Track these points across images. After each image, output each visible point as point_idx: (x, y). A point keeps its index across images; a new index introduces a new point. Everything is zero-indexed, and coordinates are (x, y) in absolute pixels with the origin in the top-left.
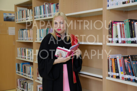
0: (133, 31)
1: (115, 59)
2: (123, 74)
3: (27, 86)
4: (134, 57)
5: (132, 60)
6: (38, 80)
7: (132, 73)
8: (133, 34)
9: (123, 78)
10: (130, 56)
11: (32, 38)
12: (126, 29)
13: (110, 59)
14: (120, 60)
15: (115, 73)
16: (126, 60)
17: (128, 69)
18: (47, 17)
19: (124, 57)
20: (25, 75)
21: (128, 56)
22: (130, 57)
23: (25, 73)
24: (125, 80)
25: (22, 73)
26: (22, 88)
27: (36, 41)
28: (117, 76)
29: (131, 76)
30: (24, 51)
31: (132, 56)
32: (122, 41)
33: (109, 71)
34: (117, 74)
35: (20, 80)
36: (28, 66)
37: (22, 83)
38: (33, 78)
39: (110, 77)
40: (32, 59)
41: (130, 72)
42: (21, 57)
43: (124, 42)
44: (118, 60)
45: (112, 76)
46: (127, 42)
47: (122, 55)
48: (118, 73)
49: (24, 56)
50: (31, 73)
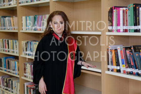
0: (138, 18)
1: (115, 50)
2: (125, 67)
3: (12, 84)
4: (137, 48)
5: (135, 51)
6: (25, 76)
7: (134, 65)
8: (137, 22)
9: (124, 72)
10: (133, 46)
11: (16, 27)
12: (129, 16)
13: (109, 51)
14: (121, 51)
15: (115, 66)
16: (128, 51)
17: (130, 62)
18: (34, 2)
19: (126, 48)
20: (9, 72)
21: (130, 46)
22: (132, 48)
23: (9, 68)
24: (127, 74)
25: (5, 69)
26: (5, 86)
27: (21, 31)
28: (118, 70)
29: (134, 69)
30: (7, 43)
31: (134, 47)
32: (124, 30)
33: (108, 64)
34: (118, 68)
35: (3, 78)
36: (12, 61)
37: (5, 81)
38: (18, 74)
39: (110, 70)
40: (16, 52)
41: (132, 64)
42: (4, 50)
43: (126, 31)
44: (119, 51)
45: (112, 70)
46: (130, 31)
47: (123, 46)
48: (119, 66)
49: (7, 49)
50: (17, 68)
